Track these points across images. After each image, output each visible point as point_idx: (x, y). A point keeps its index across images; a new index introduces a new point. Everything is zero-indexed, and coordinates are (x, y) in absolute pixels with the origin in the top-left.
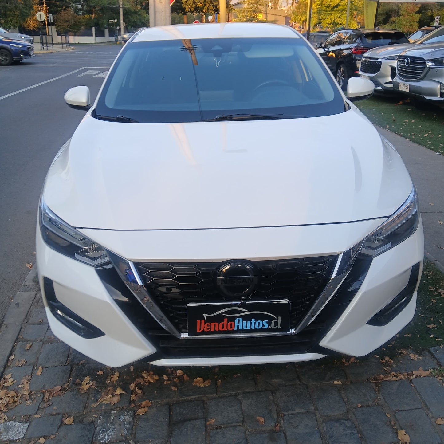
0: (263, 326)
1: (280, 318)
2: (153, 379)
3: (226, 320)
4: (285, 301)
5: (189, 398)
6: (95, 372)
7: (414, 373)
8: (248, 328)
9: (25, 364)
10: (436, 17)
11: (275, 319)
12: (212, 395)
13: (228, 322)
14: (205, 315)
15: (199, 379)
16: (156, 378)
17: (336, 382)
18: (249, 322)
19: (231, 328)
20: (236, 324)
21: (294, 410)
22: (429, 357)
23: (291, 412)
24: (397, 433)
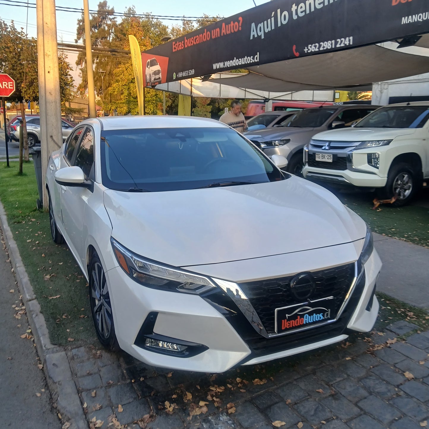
0: (320, 318)
1: (329, 310)
2: (222, 389)
3: (299, 317)
4: (331, 297)
5: (259, 393)
6: (170, 397)
7: (388, 342)
8: (312, 321)
9: (101, 408)
10: (225, 109)
11: (327, 311)
12: (274, 387)
13: (300, 318)
14: (287, 315)
15: (256, 380)
16: (223, 388)
17: (347, 359)
18: (312, 316)
19: (302, 322)
20: (305, 319)
21: (336, 380)
22: (389, 332)
23: (334, 382)
24: (404, 375)
